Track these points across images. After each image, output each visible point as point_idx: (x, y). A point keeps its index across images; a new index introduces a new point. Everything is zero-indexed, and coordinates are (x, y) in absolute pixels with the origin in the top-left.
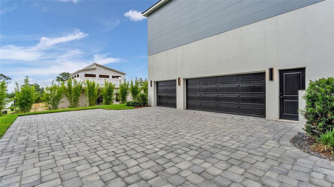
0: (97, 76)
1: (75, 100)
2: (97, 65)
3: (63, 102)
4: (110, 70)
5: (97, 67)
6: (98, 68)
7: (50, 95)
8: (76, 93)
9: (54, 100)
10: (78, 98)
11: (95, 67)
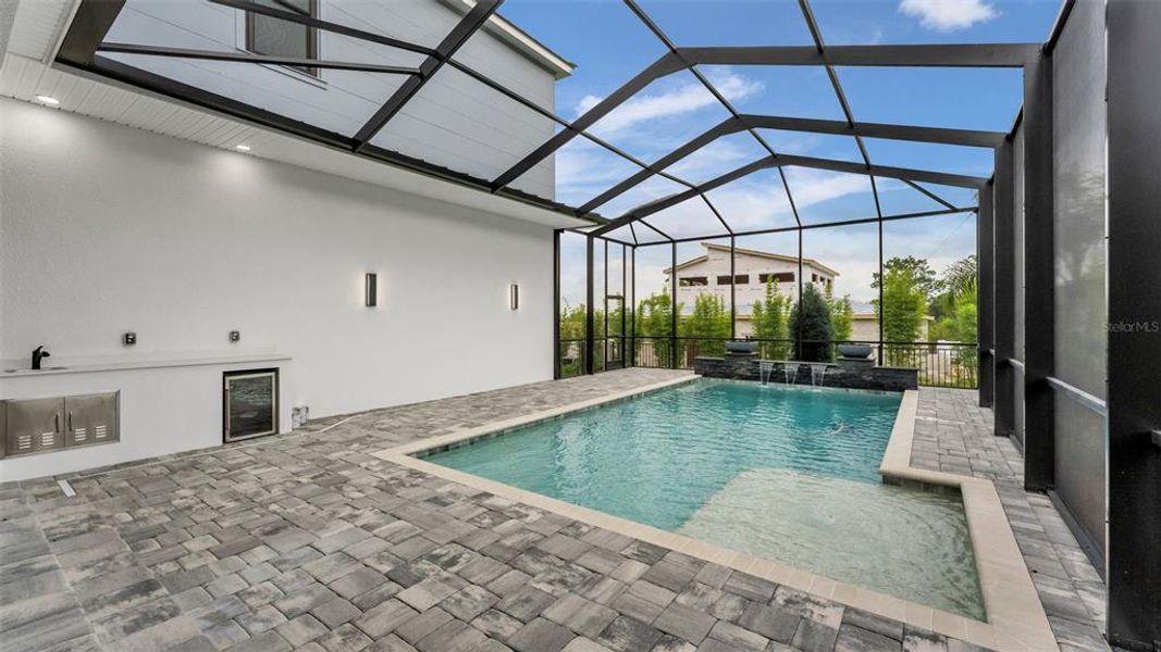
0: (712, 280)
2: (710, 248)
4: (751, 255)
5: (711, 251)
6: (712, 255)
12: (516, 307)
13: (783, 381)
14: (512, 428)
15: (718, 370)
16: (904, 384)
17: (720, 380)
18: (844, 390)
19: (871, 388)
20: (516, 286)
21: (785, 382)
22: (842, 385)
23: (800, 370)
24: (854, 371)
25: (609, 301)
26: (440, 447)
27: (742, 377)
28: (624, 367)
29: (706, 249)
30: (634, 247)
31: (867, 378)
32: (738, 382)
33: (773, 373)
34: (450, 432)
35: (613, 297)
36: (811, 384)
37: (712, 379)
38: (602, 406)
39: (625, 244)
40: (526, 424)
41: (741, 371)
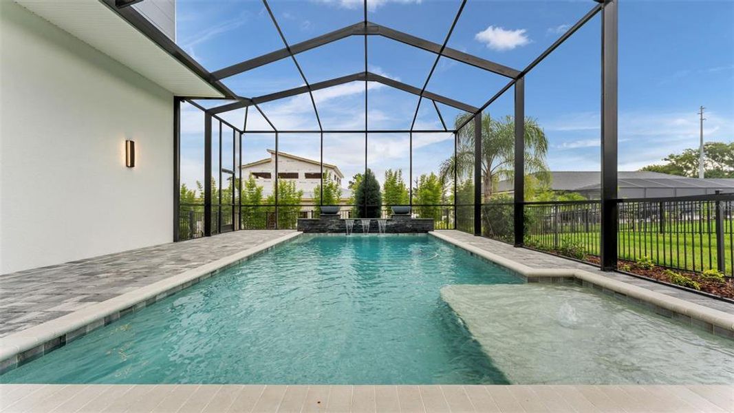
12: (132, 165)
13: (361, 231)
14: (167, 291)
15: (315, 227)
16: (428, 228)
17: (317, 234)
18: (396, 234)
19: (411, 232)
20: (132, 143)
21: (362, 232)
22: (396, 232)
23: (371, 224)
24: (402, 222)
25: (223, 173)
26: (46, 343)
27: (333, 231)
28: (234, 230)
29: (270, 154)
30: (241, 133)
31: (409, 226)
32: (329, 235)
33: (354, 226)
34: (62, 314)
35: (226, 171)
36: (378, 232)
37: (311, 234)
38: (249, 258)
39: (235, 129)
40: (183, 285)
41: (331, 227)
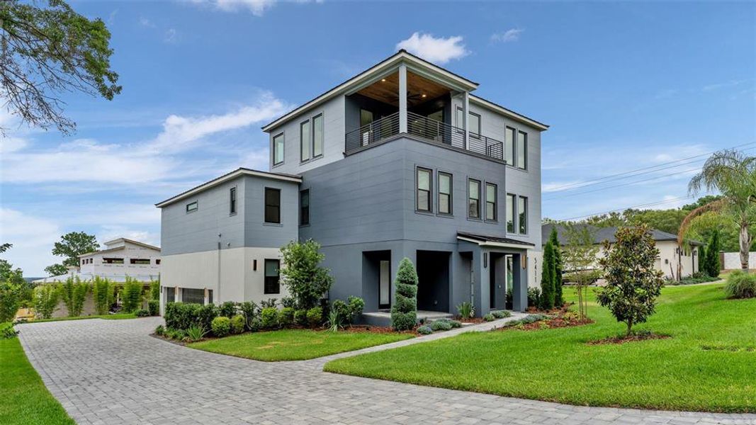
0: (127, 261)
1: (77, 307)
2: (126, 241)
3: (59, 309)
4: (152, 249)
5: (127, 244)
6: (128, 246)
7: (41, 299)
8: (79, 297)
9: (46, 307)
10: (82, 304)
11: (123, 245)
